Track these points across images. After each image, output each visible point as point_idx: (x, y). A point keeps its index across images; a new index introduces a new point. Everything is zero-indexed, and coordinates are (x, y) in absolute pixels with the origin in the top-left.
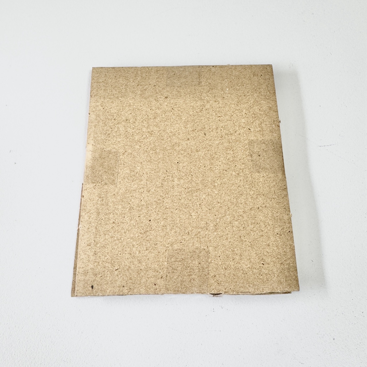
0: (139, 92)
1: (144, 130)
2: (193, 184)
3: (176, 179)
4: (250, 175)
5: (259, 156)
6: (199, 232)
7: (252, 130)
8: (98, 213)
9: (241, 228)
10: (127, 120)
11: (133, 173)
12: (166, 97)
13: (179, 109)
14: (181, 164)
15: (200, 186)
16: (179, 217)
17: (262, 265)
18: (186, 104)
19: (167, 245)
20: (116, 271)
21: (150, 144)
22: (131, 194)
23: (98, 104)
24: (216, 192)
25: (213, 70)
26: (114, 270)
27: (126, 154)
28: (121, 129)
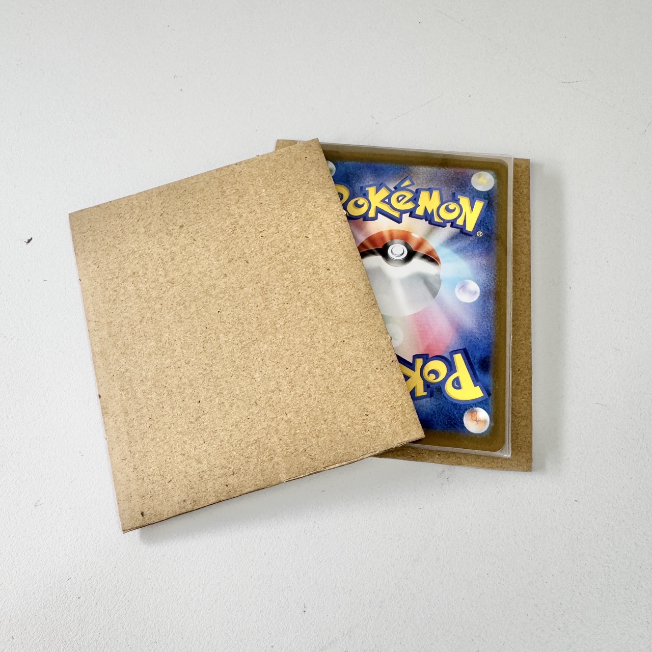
0: (142, 230)
1: (161, 279)
2: (247, 334)
3: (222, 335)
4: (322, 299)
5: (328, 270)
6: (271, 398)
7: (310, 237)
8: (126, 413)
9: (326, 376)
10: (134, 274)
11: (160, 344)
12: (182, 227)
13: (203, 237)
14: (223, 313)
15: (257, 334)
16: (239, 385)
17: (366, 417)
18: (212, 227)
19: (231, 428)
20: (169, 484)
21: (175, 297)
22: (165, 374)
23: (89, 263)
24: (281, 337)
25: (238, 169)
26: (167, 483)
27: (145, 319)
28: (129, 288)
